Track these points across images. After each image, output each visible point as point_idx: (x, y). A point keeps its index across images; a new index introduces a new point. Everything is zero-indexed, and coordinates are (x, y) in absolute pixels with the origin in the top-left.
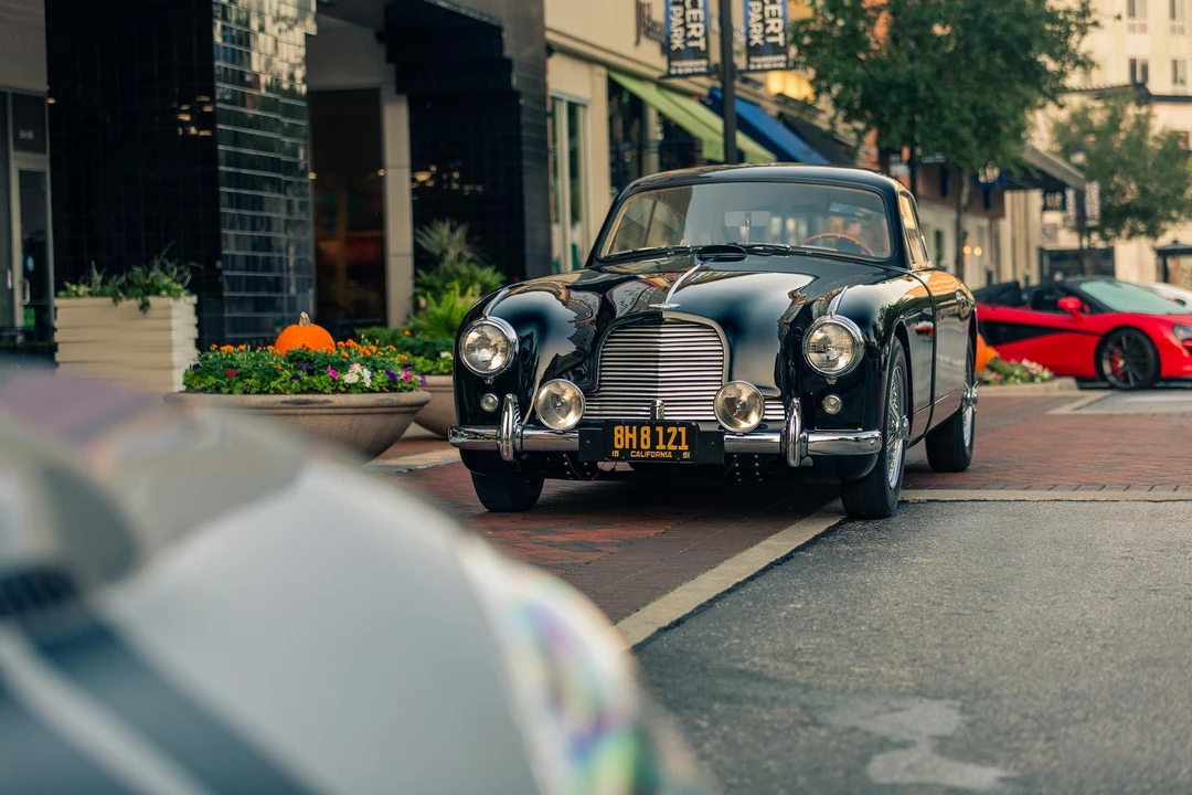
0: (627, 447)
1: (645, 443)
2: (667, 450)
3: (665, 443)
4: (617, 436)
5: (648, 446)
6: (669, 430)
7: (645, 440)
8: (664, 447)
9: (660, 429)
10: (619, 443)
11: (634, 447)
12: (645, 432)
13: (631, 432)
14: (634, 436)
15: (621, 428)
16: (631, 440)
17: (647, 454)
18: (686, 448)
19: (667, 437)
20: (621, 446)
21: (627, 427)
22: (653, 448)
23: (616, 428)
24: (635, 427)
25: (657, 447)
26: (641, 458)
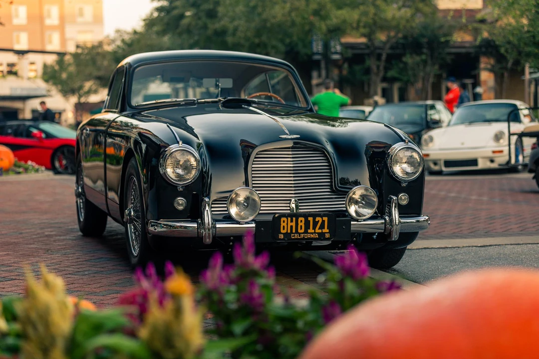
0: (289, 231)
1: (301, 229)
2: (315, 233)
3: (314, 228)
4: (282, 224)
5: (303, 231)
6: (317, 220)
7: (301, 226)
8: (313, 231)
9: (311, 219)
10: (284, 229)
11: (294, 231)
12: (301, 221)
13: (292, 221)
14: (294, 224)
15: (285, 219)
16: (292, 227)
17: (302, 235)
18: (328, 231)
19: (315, 223)
20: (285, 231)
21: (289, 219)
22: (306, 232)
23: (282, 219)
24: (294, 219)
25: (309, 231)
26: (298, 239)
